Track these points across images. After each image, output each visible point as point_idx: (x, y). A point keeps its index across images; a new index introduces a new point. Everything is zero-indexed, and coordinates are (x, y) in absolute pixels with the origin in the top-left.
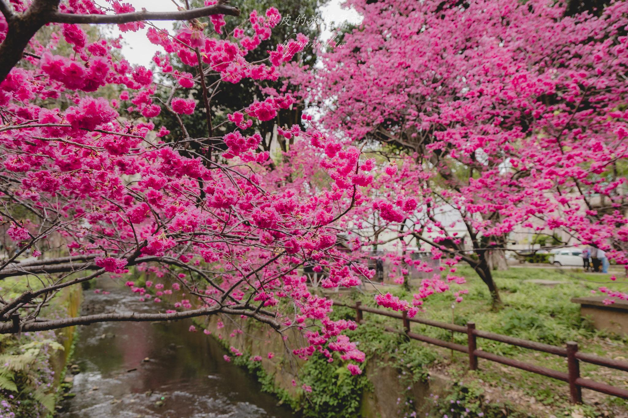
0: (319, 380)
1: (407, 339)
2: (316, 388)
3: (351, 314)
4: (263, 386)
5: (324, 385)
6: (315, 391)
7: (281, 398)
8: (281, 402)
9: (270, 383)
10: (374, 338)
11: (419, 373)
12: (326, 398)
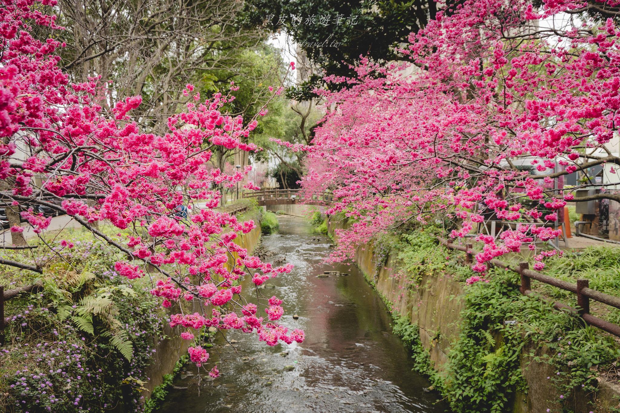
0: (464, 366)
1: (581, 325)
2: (458, 376)
3: (514, 281)
4: (416, 365)
5: (469, 374)
6: (457, 379)
7: (434, 382)
8: (431, 388)
9: (425, 362)
10: (536, 318)
11: (581, 376)
12: (468, 392)
